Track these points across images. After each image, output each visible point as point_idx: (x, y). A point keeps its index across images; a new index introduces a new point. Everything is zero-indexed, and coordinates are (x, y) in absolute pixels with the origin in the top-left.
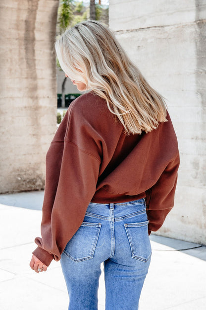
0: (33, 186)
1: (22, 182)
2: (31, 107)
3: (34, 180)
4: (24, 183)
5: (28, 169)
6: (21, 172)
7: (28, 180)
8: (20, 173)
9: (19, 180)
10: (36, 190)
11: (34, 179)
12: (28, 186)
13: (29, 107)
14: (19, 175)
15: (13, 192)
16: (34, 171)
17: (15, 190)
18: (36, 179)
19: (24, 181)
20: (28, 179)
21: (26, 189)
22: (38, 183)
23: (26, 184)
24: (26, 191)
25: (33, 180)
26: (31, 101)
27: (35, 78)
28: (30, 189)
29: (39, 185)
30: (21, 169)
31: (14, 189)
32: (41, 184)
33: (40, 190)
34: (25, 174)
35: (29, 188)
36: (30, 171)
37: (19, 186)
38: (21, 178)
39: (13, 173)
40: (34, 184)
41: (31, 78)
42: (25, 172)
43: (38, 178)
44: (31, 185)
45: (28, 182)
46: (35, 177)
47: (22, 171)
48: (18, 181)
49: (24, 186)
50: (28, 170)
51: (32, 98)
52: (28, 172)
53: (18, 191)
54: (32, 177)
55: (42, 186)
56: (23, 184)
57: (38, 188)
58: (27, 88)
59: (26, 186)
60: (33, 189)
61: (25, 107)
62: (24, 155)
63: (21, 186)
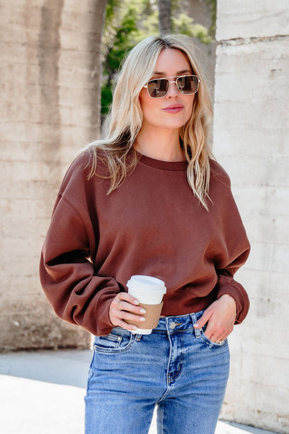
0: (43, 340)
1: (21, 332)
2: (46, 182)
3: (46, 328)
4: (26, 333)
5: (34, 304)
6: (20, 310)
7: (33, 328)
8: (18, 313)
9: (16, 326)
10: (50, 349)
11: (46, 325)
12: (33, 339)
13: (41, 181)
14: (16, 317)
15: (3, 349)
16: (46, 310)
17: (6, 347)
18: (50, 326)
19: (27, 328)
20: (33, 324)
21: (29, 346)
22: (53, 335)
23: (29, 335)
24: (28, 350)
25: (42, 327)
26: (46, 169)
27: (57, 124)
28: (36, 346)
29: (56, 339)
30: (21, 305)
31: (5, 344)
32: (59, 336)
33: (56, 348)
34: (28, 315)
35: (34, 343)
36: (38, 310)
37: (15, 338)
38: (20, 322)
39: (5, 313)
40: (45, 335)
41: (49, 124)
42: (29, 310)
43: (53, 325)
44: (37, 337)
45: (34, 332)
46: (49, 322)
47: (22, 308)
48: (13, 329)
49: (25, 339)
50: (35, 308)
51: (48, 162)
52: (34, 312)
53: (13, 348)
54: (43, 322)
55: (61, 341)
56: (23, 335)
57: (52, 344)
58: (39, 142)
59: (29, 339)
60: (42, 345)
61: (35, 182)
62: (29, 276)
63: (19, 338)
